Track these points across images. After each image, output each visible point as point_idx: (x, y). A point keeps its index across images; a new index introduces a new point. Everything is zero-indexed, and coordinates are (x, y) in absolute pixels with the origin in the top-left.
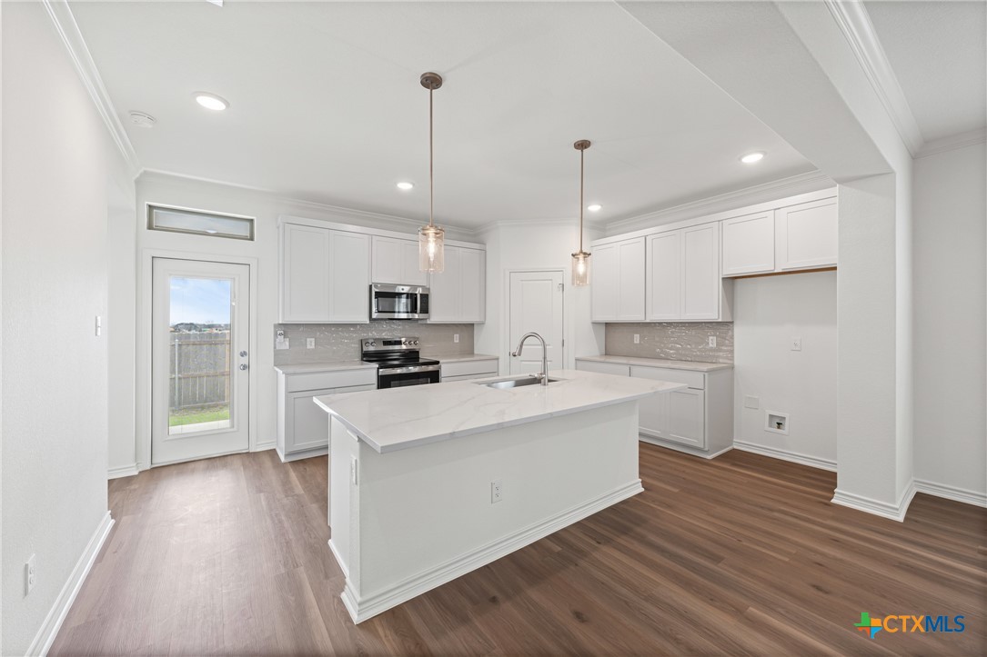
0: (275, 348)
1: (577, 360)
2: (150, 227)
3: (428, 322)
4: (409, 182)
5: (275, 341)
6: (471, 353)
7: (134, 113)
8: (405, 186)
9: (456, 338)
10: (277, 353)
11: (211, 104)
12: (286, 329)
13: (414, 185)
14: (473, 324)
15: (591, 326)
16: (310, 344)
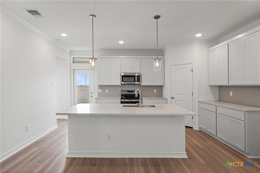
0: (98, 92)
1: (199, 102)
2: (73, 63)
3: (141, 85)
4: (122, 41)
5: (98, 90)
6: (162, 96)
7: (57, 40)
8: (121, 42)
9: (155, 91)
10: (99, 93)
11: (64, 35)
12: (101, 87)
13: (124, 42)
14: (162, 86)
15: (209, 87)
16: (107, 91)
